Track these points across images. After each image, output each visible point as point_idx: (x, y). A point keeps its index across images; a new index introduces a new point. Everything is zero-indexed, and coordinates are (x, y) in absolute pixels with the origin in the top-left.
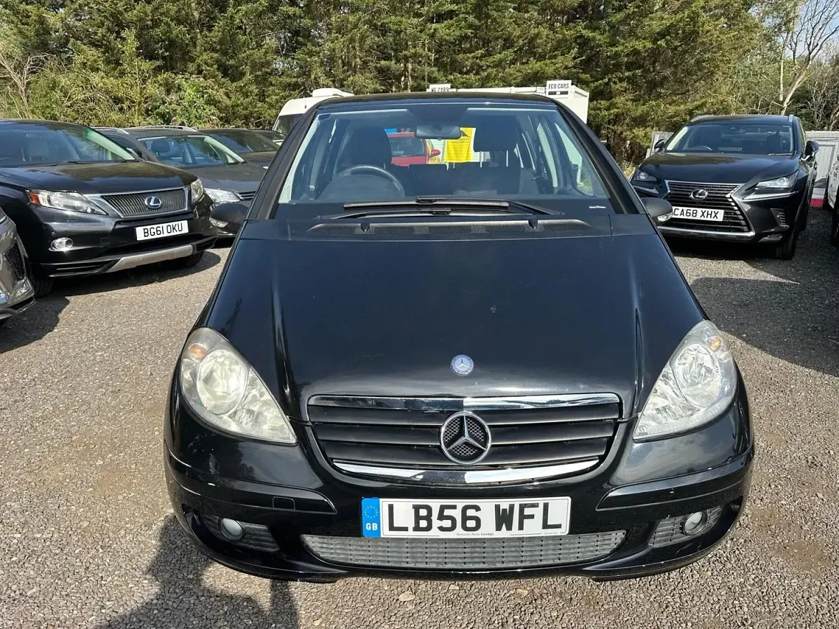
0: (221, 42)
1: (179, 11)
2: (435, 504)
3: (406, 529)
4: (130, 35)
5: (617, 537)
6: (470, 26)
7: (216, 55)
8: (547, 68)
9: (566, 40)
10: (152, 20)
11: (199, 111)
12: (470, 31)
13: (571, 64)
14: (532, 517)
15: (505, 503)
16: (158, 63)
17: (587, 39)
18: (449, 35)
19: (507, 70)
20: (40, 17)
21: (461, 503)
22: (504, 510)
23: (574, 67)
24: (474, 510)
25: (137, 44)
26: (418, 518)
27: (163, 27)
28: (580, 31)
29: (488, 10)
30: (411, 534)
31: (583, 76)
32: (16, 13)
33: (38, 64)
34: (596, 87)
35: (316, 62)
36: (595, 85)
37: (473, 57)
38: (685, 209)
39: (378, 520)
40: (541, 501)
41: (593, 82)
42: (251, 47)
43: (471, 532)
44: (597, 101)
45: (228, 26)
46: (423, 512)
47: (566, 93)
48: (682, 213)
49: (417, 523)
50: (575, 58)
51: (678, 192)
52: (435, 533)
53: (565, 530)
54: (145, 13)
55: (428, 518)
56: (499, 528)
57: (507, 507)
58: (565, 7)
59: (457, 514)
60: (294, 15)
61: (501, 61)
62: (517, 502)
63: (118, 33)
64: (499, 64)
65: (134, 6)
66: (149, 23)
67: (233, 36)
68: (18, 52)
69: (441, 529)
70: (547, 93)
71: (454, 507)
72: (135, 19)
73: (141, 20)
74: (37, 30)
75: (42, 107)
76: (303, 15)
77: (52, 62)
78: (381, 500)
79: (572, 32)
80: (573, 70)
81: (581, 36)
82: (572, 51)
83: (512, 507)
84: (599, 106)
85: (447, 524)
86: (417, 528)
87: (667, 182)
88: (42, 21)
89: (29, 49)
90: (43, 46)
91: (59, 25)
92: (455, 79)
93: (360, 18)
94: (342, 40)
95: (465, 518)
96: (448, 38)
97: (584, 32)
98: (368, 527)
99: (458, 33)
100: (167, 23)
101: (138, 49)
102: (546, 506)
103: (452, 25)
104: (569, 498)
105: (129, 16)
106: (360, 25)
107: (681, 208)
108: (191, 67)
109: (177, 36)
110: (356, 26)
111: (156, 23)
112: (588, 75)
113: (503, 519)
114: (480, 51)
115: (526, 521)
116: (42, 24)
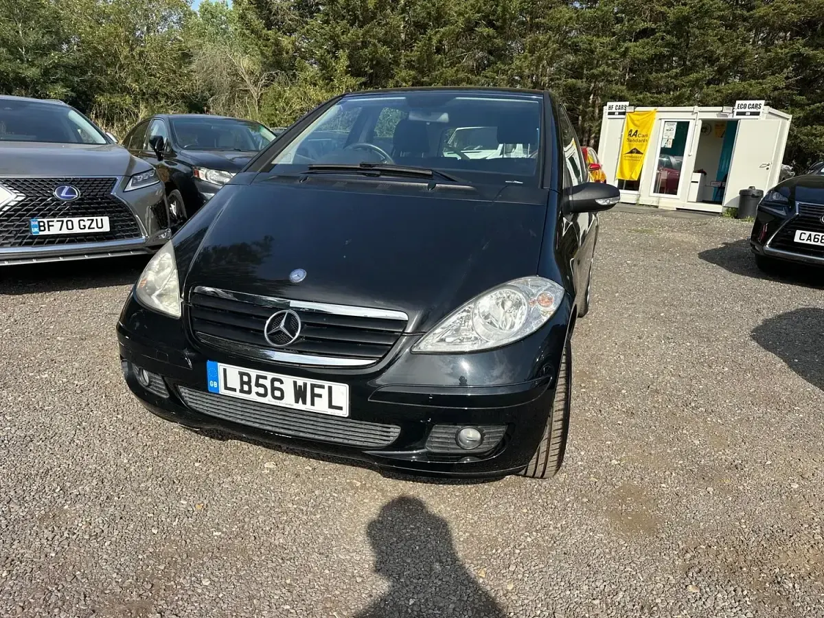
0: (420, 60)
1: (386, 34)
2: (254, 373)
3: (234, 390)
4: (343, 54)
5: (395, 431)
6: (668, 44)
7: (412, 73)
8: (751, 89)
9: (781, 59)
10: (362, 42)
11: (391, 123)
12: (666, 49)
13: (782, 85)
14: (320, 396)
15: (300, 381)
16: (363, 79)
17: (805, 58)
18: (642, 53)
19: (705, 90)
20: (276, 40)
21: (270, 375)
22: (300, 387)
23: (787, 87)
24: (279, 383)
25: (347, 63)
26: (242, 383)
27: (370, 48)
28: (799, 49)
29: (688, 27)
30: (238, 394)
31: (798, 98)
32: (259, 37)
33: (271, 79)
34: (812, 111)
35: (503, 80)
36: (810, 109)
37: (667, 77)
38: (813, 234)
39: (217, 380)
40: (327, 384)
41: (809, 105)
42: (444, 65)
43: (278, 401)
44: (811, 126)
45: (426, 46)
46: (245, 379)
47: (758, 114)
48: (809, 238)
49: (242, 387)
50: (787, 78)
51: (807, 215)
52: (253, 397)
53: (345, 413)
54: (357, 36)
55: (249, 383)
56: (297, 401)
57: (302, 385)
58: (783, 23)
59: (267, 383)
60: (488, 35)
61: (697, 81)
62: (309, 382)
63: (334, 53)
64: (696, 84)
65: (349, 30)
66: (360, 44)
67: (429, 56)
68: (257, 68)
69: (258, 394)
70: (735, 113)
71: (265, 378)
72: (348, 40)
73: (353, 42)
74: (274, 51)
75: (268, 114)
76: (496, 35)
77: (281, 77)
78: (219, 364)
79: (787, 50)
80: (785, 91)
81: (800, 55)
82: (785, 70)
83: (305, 384)
84: (814, 131)
85: (261, 390)
86: (242, 391)
87: (797, 203)
88: (277, 43)
89: (267, 66)
90: (278, 64)
91: (290, 46)
92: (644, 98)
93: (550, 37)
94: (530, 59)
95: (274, 389)
96: (641, 56)
97: (802, 50)
98: (212, 384)
99: (652, 52)
100: (374, 45)
101: (348, 67)
102: (330, 388)
103: (648, 44)
104: (347, 386)
105: (344, 38)
106: (550, 44)
107: (808, 233)
108: (391, 83)
109: (382, 56)
110: (546, 45)
111: (365, 44)
112: (804, 97)
113: (300, 394)
114: (674, 70)
115: (316, 398)
116: (277, 46)
